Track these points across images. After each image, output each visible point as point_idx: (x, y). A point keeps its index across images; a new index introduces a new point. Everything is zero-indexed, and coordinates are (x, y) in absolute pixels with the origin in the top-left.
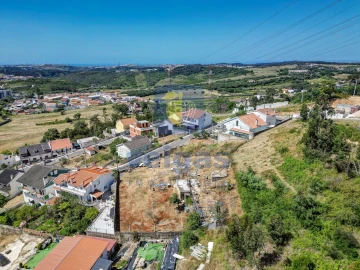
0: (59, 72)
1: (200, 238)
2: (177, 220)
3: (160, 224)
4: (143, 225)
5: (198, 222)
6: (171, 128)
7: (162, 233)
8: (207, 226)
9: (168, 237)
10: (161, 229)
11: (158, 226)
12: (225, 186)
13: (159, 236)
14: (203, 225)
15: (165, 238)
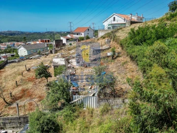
0: (16, 34)
3: (14, 105)
6: (64, 41)
7: (8, 119)
8: (82, 103)
9: (18, 125)
10: (11, 112)
11: (9, 108)
12: (108, 57)
13: (4, 124)
14: (74, 101)
15: (14, 126)
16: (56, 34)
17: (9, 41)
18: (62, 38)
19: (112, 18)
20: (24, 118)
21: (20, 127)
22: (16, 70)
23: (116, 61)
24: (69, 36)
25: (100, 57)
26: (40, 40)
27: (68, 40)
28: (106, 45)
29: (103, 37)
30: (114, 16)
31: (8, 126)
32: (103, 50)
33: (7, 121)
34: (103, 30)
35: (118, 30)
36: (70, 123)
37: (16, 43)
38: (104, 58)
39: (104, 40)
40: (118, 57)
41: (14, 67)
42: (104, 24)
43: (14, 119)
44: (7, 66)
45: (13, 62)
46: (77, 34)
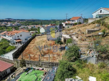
1: (79, 70)
2: (59, 55)
3: (45, 56)
4: (34, 57)
5: (76, 55)
6: (64, 25)
7: (44, 63)
8: (86, 60)
9: (48, 67)
10: (45, 59)
11: (43, 58)
12: (99, 35)
13: (42, 65)
14: (81, 58)
15: (46, 67)
16: (57, 21)
17: (32, 24)
18: (63, 23)
19: (99, 11)
20: (52, 63)
21: (49, 68)
22: (41, 39)
23: (105, 38)
24: (67, 22)
25: (93, 35)
26: (50, 24)
27: (66, 24)
28: (96, 28)
29: (93, 23)
30: (101, 9)
31: (43, 66)
32: (95, 31)
33: (43, 64)
34: (92, 18)
35: (105, 18)
36: (80, 69)
37: (36, 26)
38: (96, 36)
39: (94, 25)
40: (106, 35)
41: (40, 38)
42: (93, 15)
43: (47, 63)
44: (36, 37)
45: (39, 35)
46: (73, 21)
